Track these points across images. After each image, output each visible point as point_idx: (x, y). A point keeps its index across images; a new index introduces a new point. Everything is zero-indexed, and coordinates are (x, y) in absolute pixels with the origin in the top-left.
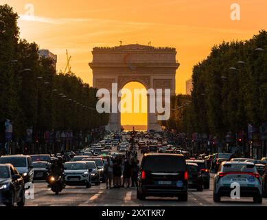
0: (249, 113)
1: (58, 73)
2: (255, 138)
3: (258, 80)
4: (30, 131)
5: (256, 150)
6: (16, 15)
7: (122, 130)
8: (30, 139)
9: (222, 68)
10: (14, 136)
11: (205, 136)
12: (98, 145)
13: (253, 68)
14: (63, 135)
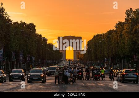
0: (105, 55)
1: (48, 43)
2: (107, 62)
3: (109, 45)
4: (40, 60)
5: (107, 65)
6: (35, 26)
7: (66, 60)
8: (40, 63)
9: (97, 41)
10: (35, 61)
11: (91, 62)
12: (60, 64)
13: (107, 41)
14: (50, 61)
